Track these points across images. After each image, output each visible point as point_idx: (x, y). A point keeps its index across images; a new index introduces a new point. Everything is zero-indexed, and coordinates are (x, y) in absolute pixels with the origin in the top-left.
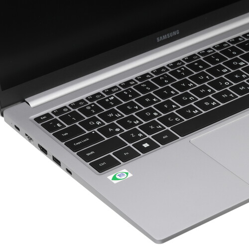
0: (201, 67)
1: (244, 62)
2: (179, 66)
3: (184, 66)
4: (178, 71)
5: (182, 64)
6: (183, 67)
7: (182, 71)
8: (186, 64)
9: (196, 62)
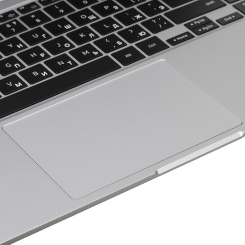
0: (38, 21)
1: (95, 15)
2: (11, 18)
3: (18, 19)
4: (8, 26)
5: (14, 17)
6: (16, 21)
7: (13, 26)
8: (21, 15)
9: (33, 14)
